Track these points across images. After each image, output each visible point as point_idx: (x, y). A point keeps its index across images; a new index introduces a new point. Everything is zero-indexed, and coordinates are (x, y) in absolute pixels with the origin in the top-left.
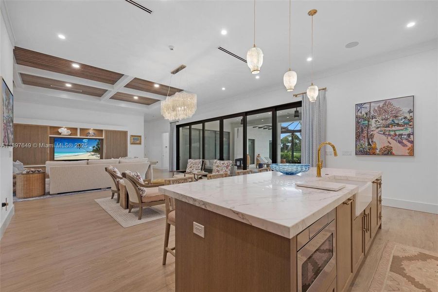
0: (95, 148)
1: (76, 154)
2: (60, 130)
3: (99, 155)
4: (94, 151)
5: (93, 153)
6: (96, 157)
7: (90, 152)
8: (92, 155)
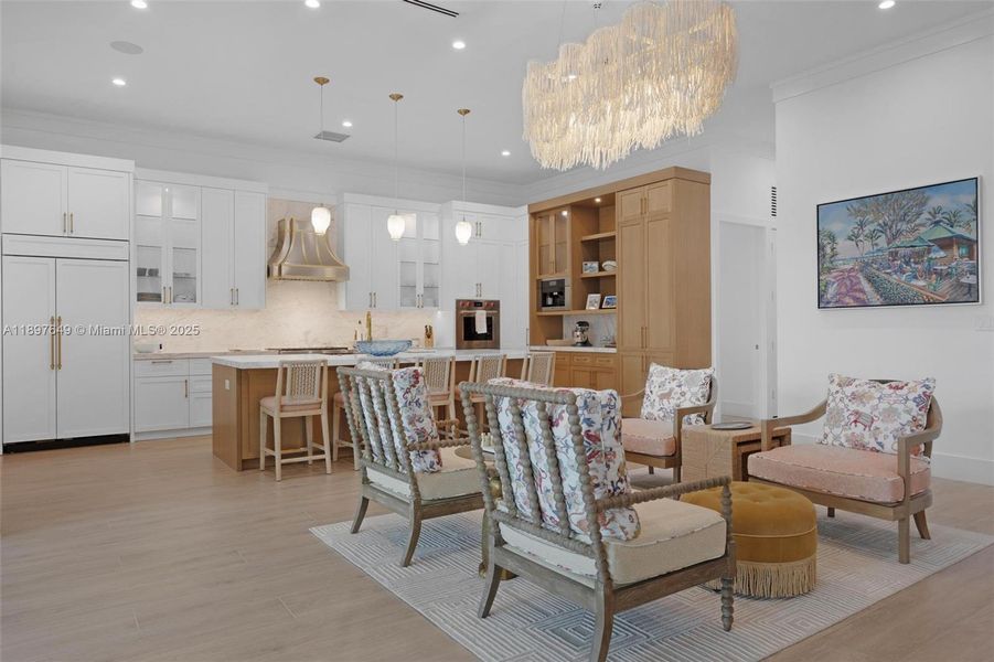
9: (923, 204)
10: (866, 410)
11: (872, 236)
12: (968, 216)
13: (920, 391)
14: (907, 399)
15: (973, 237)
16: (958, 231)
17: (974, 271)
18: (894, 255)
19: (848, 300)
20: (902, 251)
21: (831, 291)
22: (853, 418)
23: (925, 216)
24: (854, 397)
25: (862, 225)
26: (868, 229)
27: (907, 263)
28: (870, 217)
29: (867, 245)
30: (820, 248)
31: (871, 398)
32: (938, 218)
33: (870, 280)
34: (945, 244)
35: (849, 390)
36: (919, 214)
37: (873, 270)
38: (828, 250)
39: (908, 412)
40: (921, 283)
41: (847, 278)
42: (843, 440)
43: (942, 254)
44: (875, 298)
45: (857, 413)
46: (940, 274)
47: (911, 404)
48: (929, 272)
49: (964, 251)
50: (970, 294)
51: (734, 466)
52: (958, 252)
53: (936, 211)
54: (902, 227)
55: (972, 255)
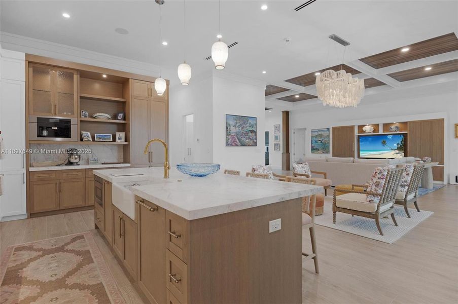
0: (399, 146)
1: (381, 152)
2: (364, 129)
3: (403, 154)
4: (399, 149)
5: (397, 151)
6: (400, 156)
7: (394, 150)
8: (397, 153)
9: (248, 121)
11: (238, 127)
12: (255, 126)
15: (256, 131)
16: (254, 129)
17: (256, 139)
18: (243, 133)
19: (233, 144)
20: (244, 132)
21: (230, 141)
25: (236, 123)
26: (238, 124)
27: (245, 135)
28: (238, 122)
29: (237, 129)
30: (227, 128)
33: (238, 139)
34: (252, 132)
36: (247, 123)
37: (239, 136)
38: (229, 128)
40: (248, 141)
41: (233, 137)
44: (239, 144)
48: (249, 138)
50: (255, 144)
52: (253, 134)
53: (250, 124)
54: (244, 126)
55: (256, 135)
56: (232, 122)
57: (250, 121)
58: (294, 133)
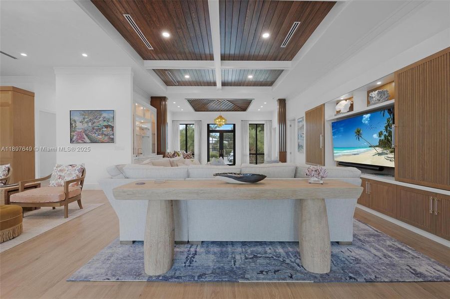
0: (383, 137)
2: (339, 107)
4: (381, 144)
5: (380, 150)
7: (374, 147)
8: (379, 154)
9: (101, 115)
10: (63, 174)
11: (87, 122)
12: (111, 120)
13: (80, 167)
14: (75, 170)
15: (113, 125)
16: (110, 124)
17: (113, 135)
18: (93, 128)
19: (80, 141)
20: (96, 128)
21: (75, 138)
22: (58, 177)
23: (101, 118)
24: (61, 171)
25: (84, 119)
26: (86, 120)
27: (97, 131)
28: (87, 117)
29: (86, 125)
30: (71, 124)
31: (65, 170)
32: (105, 119)
33: (87, 135)
34: (107, 127)
35: (59, 169)
36: (100, 118)
37: (87, 132)
38: (74, 125)
39: (75, 174)
40: (100, 137)
41: (79, 134)
42: (55, 184)
43: (106, 129)
44: (88, 141)
45: (60, 175)
46: (105, 135)
47: (77, 171)
48: (102, 134)
49: (111, 129)
50: (112, 140)
51: (5, 200)
52: (109, 129)
53: (104, 118)
54: (95, 120)
55: (113, 130)
56: (77, 118)
57: (104, 115)
58: (291, 126)
